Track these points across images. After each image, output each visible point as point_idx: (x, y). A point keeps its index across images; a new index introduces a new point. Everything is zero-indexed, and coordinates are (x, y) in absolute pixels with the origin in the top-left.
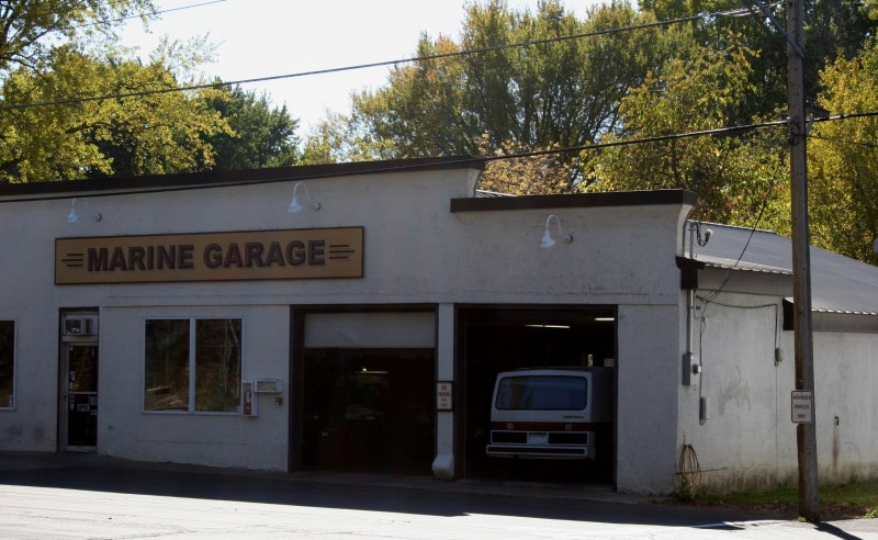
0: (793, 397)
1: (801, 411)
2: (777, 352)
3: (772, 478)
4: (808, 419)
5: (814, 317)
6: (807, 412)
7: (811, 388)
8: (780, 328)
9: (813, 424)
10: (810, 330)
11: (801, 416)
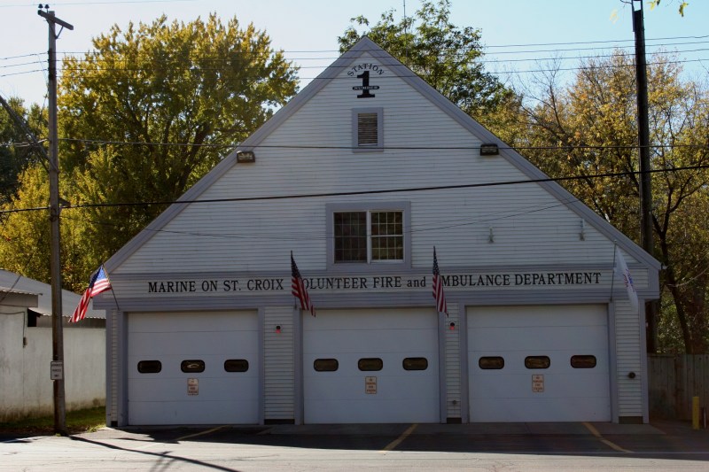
0: (52, 366)
1: (56, 373)
2: (24, 339)
3: (21, 413)
4: (60, 377)
5: (64, 320)
6: (60, 374)
7: (62, 359)
8: (26, 326)
9: (63, 380)
10: (62, 327)
11: (56, 376)
